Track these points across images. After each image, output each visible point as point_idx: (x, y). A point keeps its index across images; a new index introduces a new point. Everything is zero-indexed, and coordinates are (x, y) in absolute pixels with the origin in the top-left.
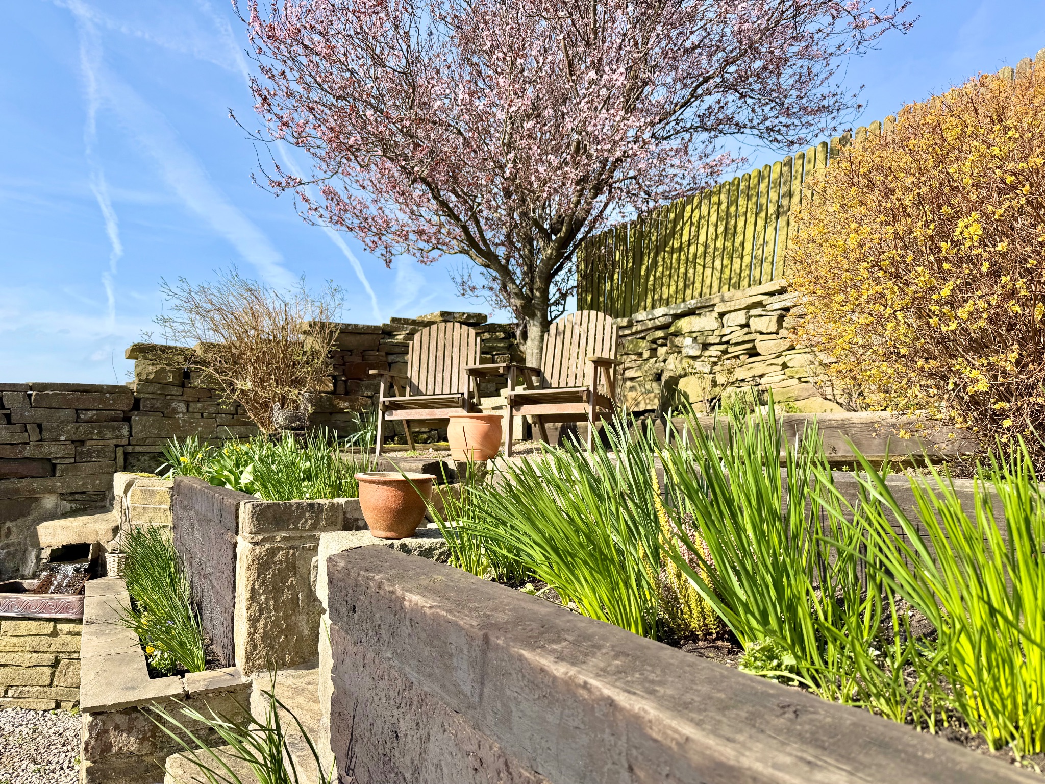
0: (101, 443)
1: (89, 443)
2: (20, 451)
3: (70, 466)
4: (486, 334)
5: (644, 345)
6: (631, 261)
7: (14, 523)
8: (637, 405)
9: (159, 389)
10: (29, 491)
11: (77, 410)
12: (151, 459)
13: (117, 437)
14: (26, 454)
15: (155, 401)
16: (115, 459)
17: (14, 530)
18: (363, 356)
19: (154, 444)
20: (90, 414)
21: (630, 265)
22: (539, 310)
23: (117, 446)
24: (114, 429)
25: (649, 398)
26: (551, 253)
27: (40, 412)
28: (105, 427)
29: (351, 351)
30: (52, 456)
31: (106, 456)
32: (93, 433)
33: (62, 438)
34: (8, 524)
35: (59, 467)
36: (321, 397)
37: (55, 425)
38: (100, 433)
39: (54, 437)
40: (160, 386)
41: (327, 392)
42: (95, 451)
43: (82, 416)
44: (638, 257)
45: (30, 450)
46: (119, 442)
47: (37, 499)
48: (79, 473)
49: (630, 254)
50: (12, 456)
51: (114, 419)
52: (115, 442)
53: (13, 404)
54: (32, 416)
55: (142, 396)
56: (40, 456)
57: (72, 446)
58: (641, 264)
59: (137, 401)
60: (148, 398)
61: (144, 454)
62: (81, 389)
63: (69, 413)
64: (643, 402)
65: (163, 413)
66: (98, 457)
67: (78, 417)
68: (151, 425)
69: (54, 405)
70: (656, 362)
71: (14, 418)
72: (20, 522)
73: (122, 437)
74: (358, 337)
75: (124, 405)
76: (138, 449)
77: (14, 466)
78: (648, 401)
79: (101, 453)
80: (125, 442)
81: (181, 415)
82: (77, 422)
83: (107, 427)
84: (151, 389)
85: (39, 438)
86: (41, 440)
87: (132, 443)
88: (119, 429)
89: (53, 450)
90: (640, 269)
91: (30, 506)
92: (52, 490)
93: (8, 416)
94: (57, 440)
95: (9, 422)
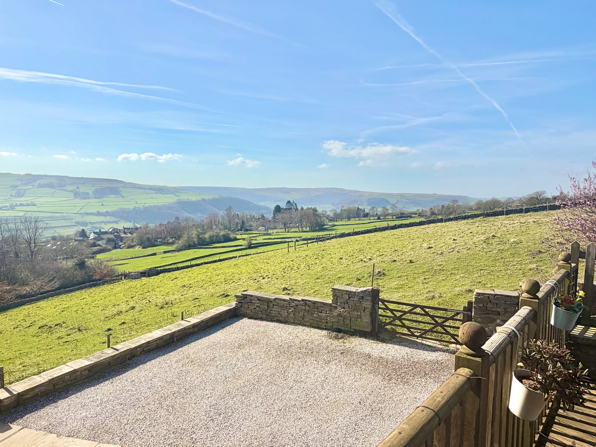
11: (505, 301)
14: (494, 310)
20: (509, 302)
27: (497, 301)
35: (501, 314)
37: (500, 304)
47: (495, 320)
50: (491, 310)
52: (514, 310)
71: (491, 301)
77: (491, 312)
85: (496, 307)
88: (515, 307)
89: (499, 310)
92: (499, 319)
93: (490, 301)
94: (500, 308)
95: (490, 302)
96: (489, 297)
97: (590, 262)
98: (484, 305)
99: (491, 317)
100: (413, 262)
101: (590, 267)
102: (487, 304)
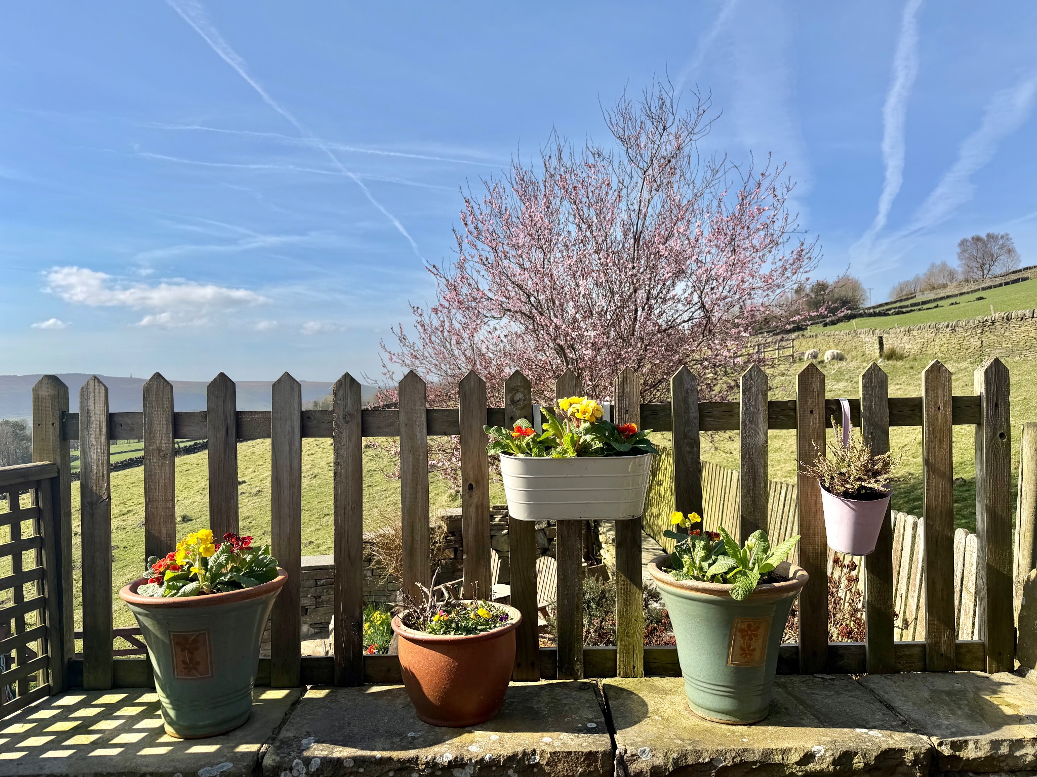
0: (328, 597)
1: (322, 597)
3: (313, 610)
11: (316, 580)
20: (322, 581)
30: (305, 605)
35: (309, 610)
36: (446, 562)
38: (327, 591)
41: (450, 559)
43: (318, 583)
48: (318, 613)
57: (314, 599)
62: (318, 568)
63: (312, 582)
69: (305, 578)
79: (328, 602)
82: (316, 586)
89: (305, 602)
97: (94, 449)
100: (191, 520)
101: (95, 467)
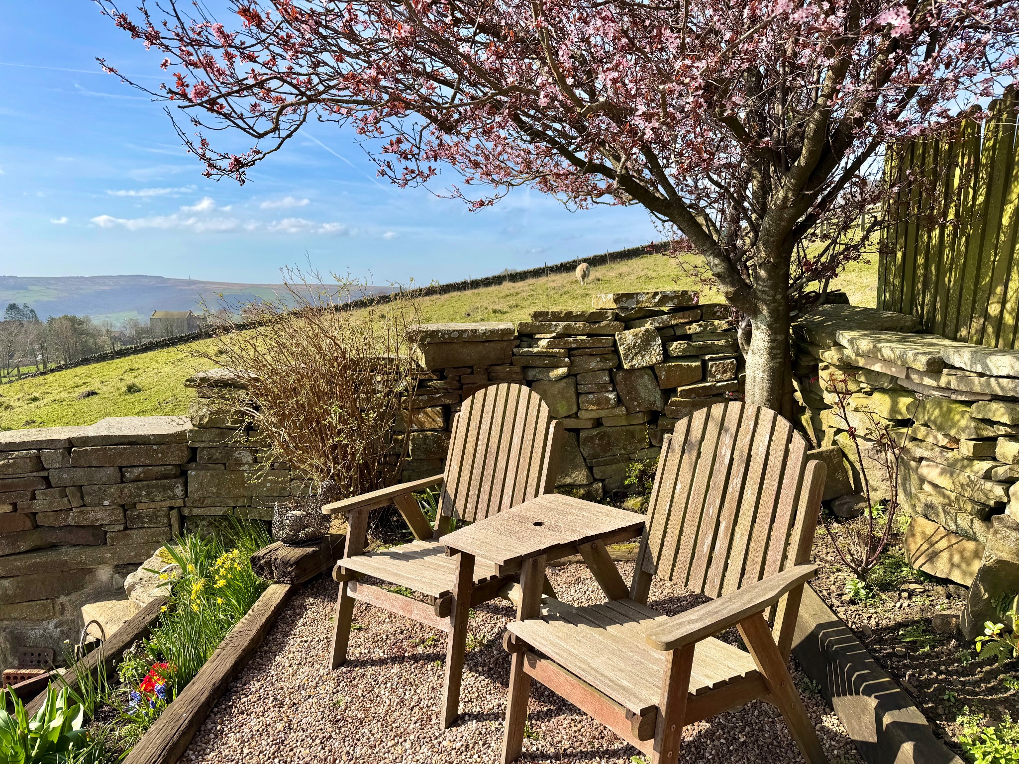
0: (152, 506)
1: (138, 506)
2: (63, 519)
3: (120, 534)
4: (694, 325)
5: (963, 423)
6: (983, 191)
7: (68, 598)
8: (933, 557)
9: (217, 436)
10: (78, 564)
11: (121, 468)
12: (211, 524)
13: (170, 498)
14: (70, 521)
15: (214, 451)
16: (170, 525)
17: (68, 606)
18: (489, 374)
19: (213, 505)
20: (137, 471)
21: (981, 199)
22: (764, 302)
23: (171, 508)
24: (165, 488)
25: (961, 552)
26: (786, 198)
27: (80, 473)
28: (153, 486)
29: (471, 367)
30: (99, 523)
31: (159, 522)
32: (140, 495)
33: (106, 503)
34: (63, 599)
35: (108, 535)
36: (426, 437)
37: (96, 488)
38: (148, 494)
39: (96, 502)
40: (218, 431)
41: (434, 430)
42: (146, 516)
43: (128, 475)
44: (999, 183)
45: (74, 518)
46: (172, 503)
47: (90, 571)
48: (130, 542)
49: (983, 174)
50: (56, 524)
51: (166, 477)
52: (168, 503)
53: (52, 463)
54: (71, 479)
55: (197, 445)
56: (85, 523)
57: (120, 511)
58: (1004, 201)
59: (194, 451)
60: (204, 448)
61: (202, 518)
62: (126, 441)
63: (111, 472)
64: (945, 555)
65: (225, 464)
66: (150, 522)
67: (123, 476)
68: (209, 482)
69: (94, 463)
70: (987, 476)
71: (53, 481)
72: (74, 596)
73: (175, 497)
74: (481, 347)
75: (176, 457)
76: (196, 511)
77: (61, 534)
78: (957, 558)
79: (153, 517)
80: (179, 503)
81: (246, 467)
82: (122, 482)
83: (156, 487)
84: (207, 436)
85: (81, 503)
86: (84, 506)
87: (188, 504)
88: (171, 488)
89: (99, 515)
90: (1002, 211)
91: (84, 578)
92: (103, 562)
93: (46, 479)
94: (100, 505)
95: (49, 485)
96: (38, 457)
98: (15, 505)
99: (65, 563)
102: (34, 497)
